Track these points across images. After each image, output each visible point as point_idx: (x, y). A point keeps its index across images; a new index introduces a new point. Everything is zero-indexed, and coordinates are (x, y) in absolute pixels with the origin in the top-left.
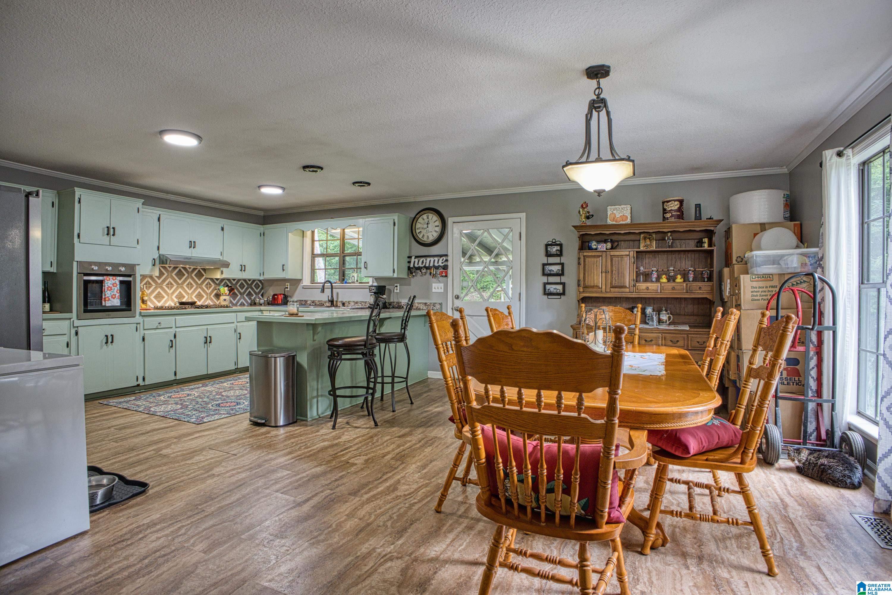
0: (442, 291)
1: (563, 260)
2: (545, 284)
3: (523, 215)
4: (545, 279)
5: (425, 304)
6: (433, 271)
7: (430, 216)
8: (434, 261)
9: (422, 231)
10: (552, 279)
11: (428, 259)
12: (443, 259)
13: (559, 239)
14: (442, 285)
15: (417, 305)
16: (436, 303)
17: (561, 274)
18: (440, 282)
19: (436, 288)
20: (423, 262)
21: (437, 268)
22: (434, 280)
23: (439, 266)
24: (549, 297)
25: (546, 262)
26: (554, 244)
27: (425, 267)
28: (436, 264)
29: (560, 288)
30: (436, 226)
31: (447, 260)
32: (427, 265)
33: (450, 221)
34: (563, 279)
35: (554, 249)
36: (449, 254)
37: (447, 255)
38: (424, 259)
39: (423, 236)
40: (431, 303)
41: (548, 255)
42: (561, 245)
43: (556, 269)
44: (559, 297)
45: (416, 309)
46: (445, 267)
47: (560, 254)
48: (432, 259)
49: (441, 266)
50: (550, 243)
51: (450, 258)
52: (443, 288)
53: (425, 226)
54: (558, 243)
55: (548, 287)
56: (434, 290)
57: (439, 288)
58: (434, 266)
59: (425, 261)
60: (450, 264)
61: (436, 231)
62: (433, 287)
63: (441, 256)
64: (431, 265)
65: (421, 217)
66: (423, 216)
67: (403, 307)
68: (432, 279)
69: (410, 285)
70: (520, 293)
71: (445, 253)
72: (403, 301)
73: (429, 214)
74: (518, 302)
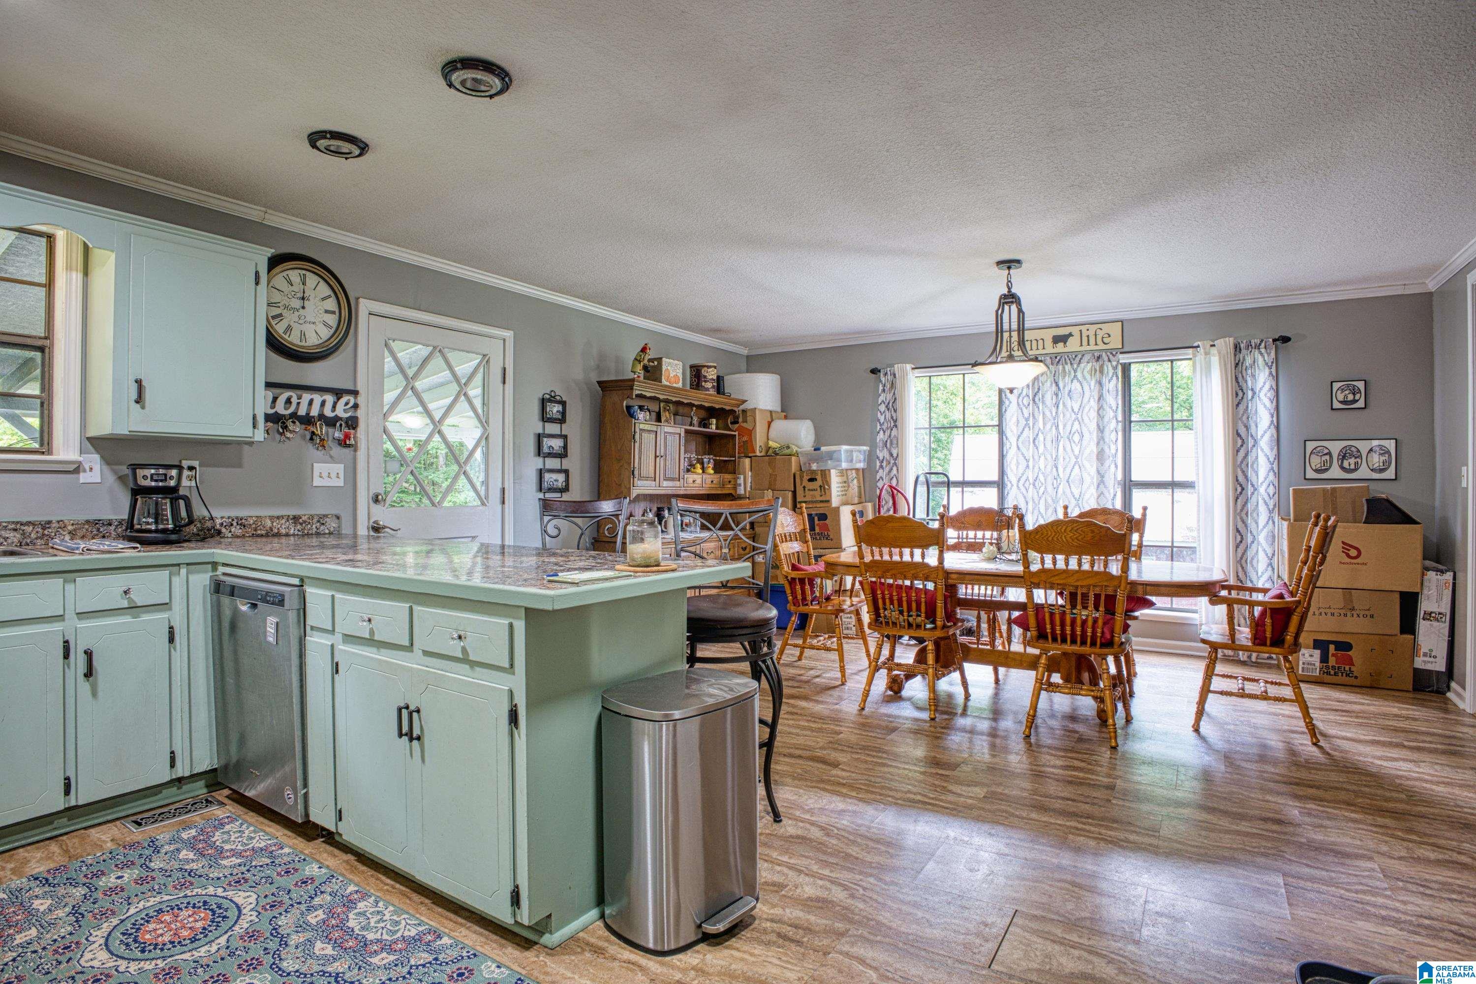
0: (340, 483)
1: (566, 429)
2: (541, 473)
3: (508, 334)
4: (539, 463)
5: (296, 519)
6: (321, 429)
7: (312, 280)
8: (323, 403)
9: (285, 313)
10: (551, 463)
11: (307, 397)
12: (347, 404)
13: (560, 392)
14: (339, 468)
15: (268, 523)
16: (326, 516)
17: (563, 454)
18: (333, 460)
19: (325, 475)
20: (288, 401)
21: (331, 422)
22: (320, 454)
23: (337, 419)
24: (546, 494)
25: (541, 431)
26: (552, 399)
27: (294, 415)
28: (328, 412)
29: (561, 479)
30: (327, 312)
31: (356, 406)
32: (302, 412)
33: (365, 306)
34: (566, 464)
35: (555, 410)
36: (359, 388)
37: (355, 393)
38: (293, 394)
39: (289, 329)
40: (312, 517)
41: (545, 418)
42: (564, 404)
43: (557, 444)
44: (559, 495)
45: (267, 535)
46: (352, 423)
47: (562, 420)
48: (318, 398)
49: (341, 419)
50: (548, 397)
51: (361, 400)
52: (342, 476)
53: (297, 303)
54: (558, 398)
56: (317, 482)
57: (333, 475)
58: (321, 416)
59: (294, 400)
60: (360, 413)
61: (325, 324)
62: (316, 473)
63: (338, 393)
64: (315, 412)
65: (285, 274)
66: (290, 272)
67: (219, 532)
68: (311, 451)
69: (240, 465)
70: (504, 489)
71: (350, 387)
72: (220, 514)
73: (308, 273)
74: (500, 507)
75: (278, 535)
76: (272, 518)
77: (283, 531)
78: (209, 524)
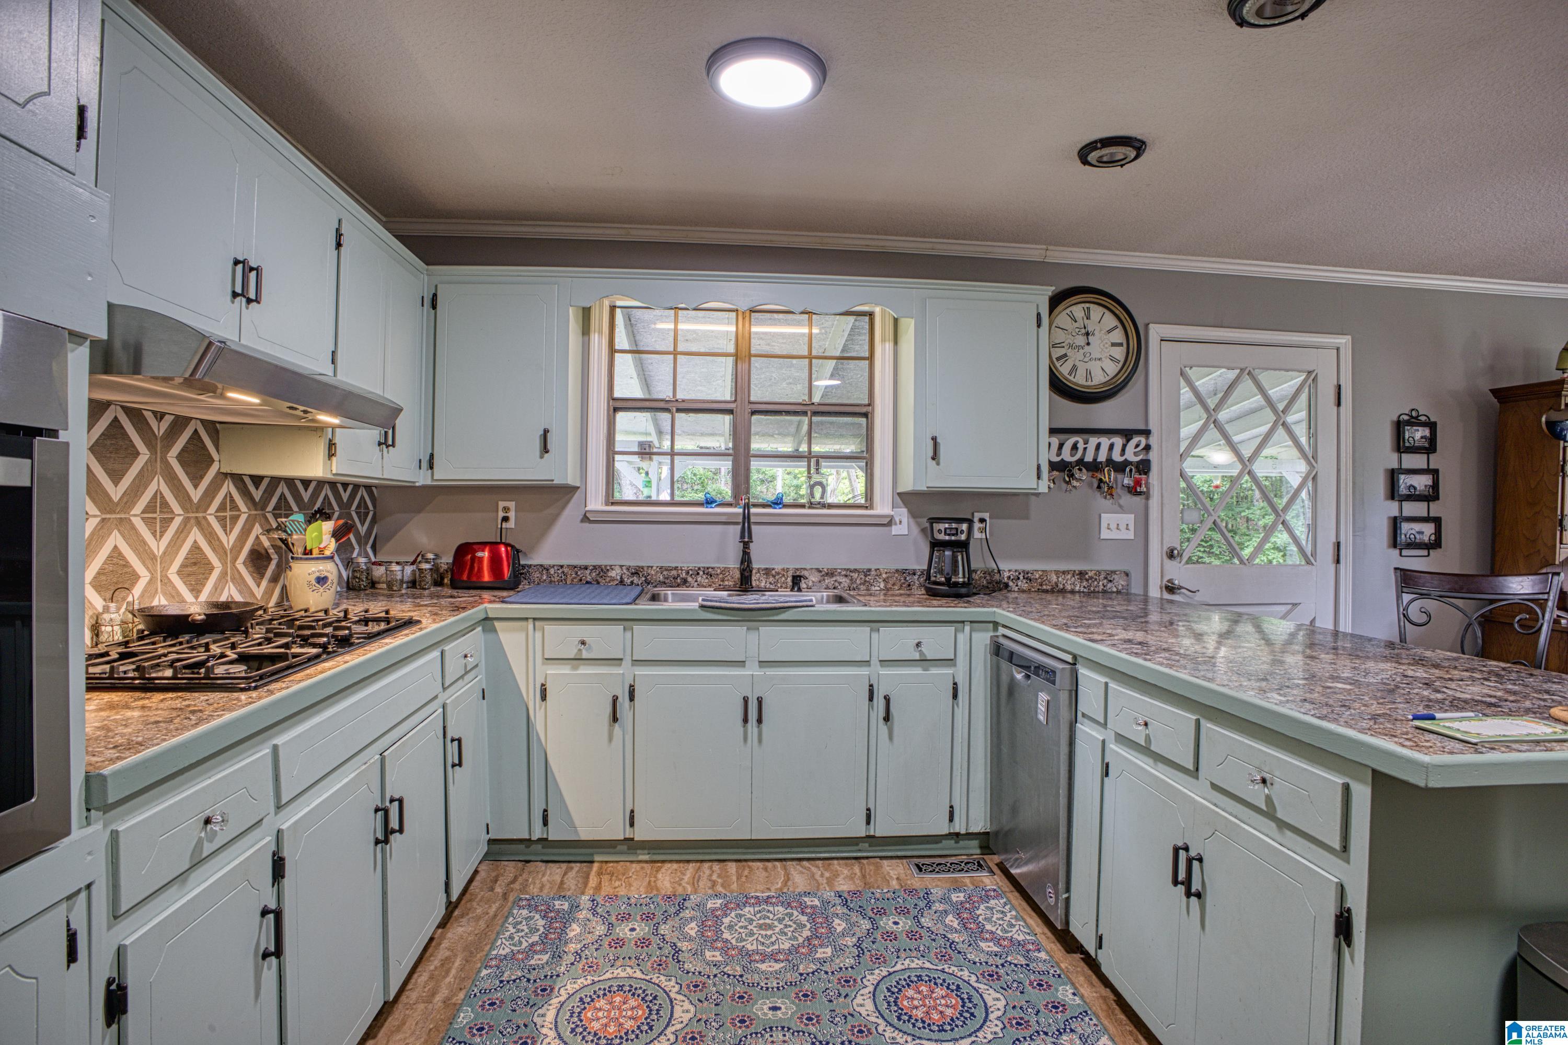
0: (1130, 535)
1: (1436, 461)
2: (1395, 523)
3: (1344, 341)
4: (1393, 509)
5: (1082, 574)
6: (1109, 476)
7: (1097, 312)
8: (1111, 447)
9: (1070, 353)
10: (1412, 509)
11: (1093, 441)
12: (1137, 446)
13: (1425, 410)
14: (1130, 518)
15: (1054, 578)
16: (1114, 572)
17: (1432, 495)
18: (1122, 509)
19: (1113, 526)
20: (1075, 447)
21: (1120, 467)
22: (1108, 503)
23: (1127, 463)
24: (1405, 552)
25: (1395, 465)
26: (1414, 421)
27: (1081, 462)
28: (1117, 457)
29: (1428, 530)
30: (1113, 345)
31: (1148, 448)
32: (1089, 458)
33: (1156, 332)
34: (1437, 509)
35: (1418, 435)
36: (1151, 427)
37: (1147, 433)
38: (1079, 439)
39: (1074, 368)
40: (1099, 573)
41: (1401, 447)
42: (1432, 426)
43: (1421, 482)
44: (1425, 552)
45: (1052, 591)
46: (1144, 467)
47: (1430, 447)
48: (1105, 442)
49: (1131, 463)
50: (1406, 418)
51: (1153, 441)
52: (1132, 527)
53: (1081, 340)
54: (1423, 418)
55: (1405, 527)
56: (1105, 534)
57: (1123, 527)
58: (1110, 461)
59: (1081, 446)
60: (1153, 456)
61: (1112, 359)
62: (1104, 525)
63: (1127, 434)
64: (1102, 458)
65: (1068, 311)
66: (1074, 308)
67: (1007, 585)
68: (1101, 501)
69: (1027, 517)
70: (1338, 545)
71: (1142, 427)
72: (1008, 567)
73: (1092, 306)
74: (1333, 567)
75: (1063, 591)
76: (1057, 573)
77: (1069, 587)
78: (997, 577)
